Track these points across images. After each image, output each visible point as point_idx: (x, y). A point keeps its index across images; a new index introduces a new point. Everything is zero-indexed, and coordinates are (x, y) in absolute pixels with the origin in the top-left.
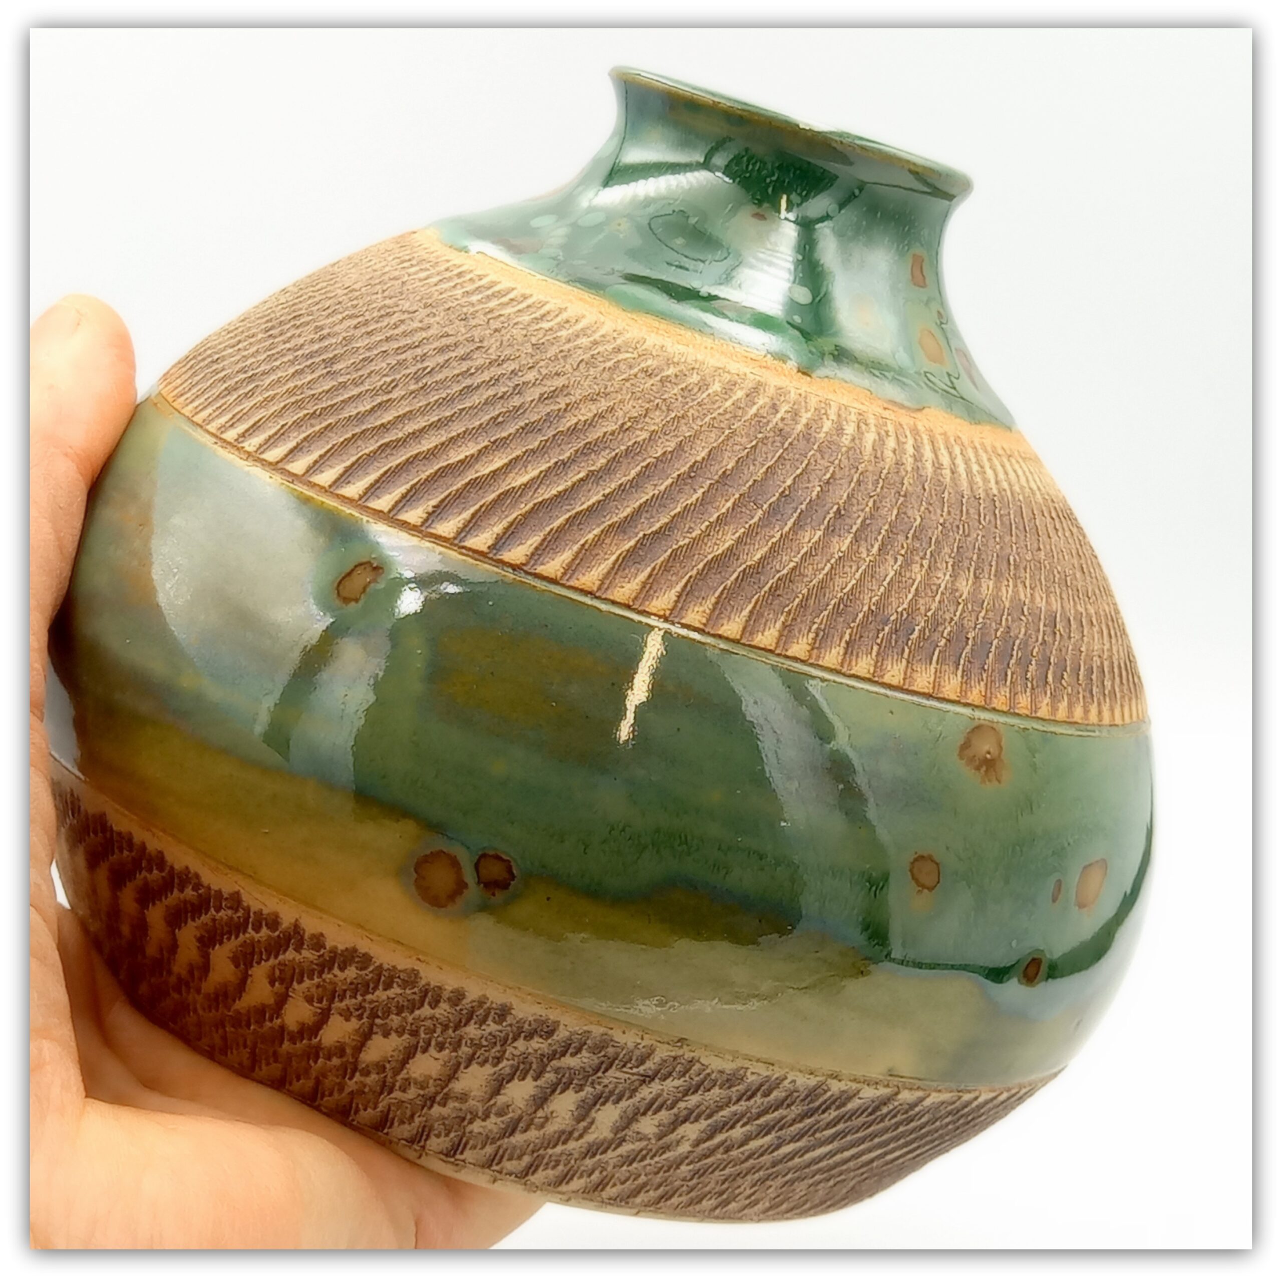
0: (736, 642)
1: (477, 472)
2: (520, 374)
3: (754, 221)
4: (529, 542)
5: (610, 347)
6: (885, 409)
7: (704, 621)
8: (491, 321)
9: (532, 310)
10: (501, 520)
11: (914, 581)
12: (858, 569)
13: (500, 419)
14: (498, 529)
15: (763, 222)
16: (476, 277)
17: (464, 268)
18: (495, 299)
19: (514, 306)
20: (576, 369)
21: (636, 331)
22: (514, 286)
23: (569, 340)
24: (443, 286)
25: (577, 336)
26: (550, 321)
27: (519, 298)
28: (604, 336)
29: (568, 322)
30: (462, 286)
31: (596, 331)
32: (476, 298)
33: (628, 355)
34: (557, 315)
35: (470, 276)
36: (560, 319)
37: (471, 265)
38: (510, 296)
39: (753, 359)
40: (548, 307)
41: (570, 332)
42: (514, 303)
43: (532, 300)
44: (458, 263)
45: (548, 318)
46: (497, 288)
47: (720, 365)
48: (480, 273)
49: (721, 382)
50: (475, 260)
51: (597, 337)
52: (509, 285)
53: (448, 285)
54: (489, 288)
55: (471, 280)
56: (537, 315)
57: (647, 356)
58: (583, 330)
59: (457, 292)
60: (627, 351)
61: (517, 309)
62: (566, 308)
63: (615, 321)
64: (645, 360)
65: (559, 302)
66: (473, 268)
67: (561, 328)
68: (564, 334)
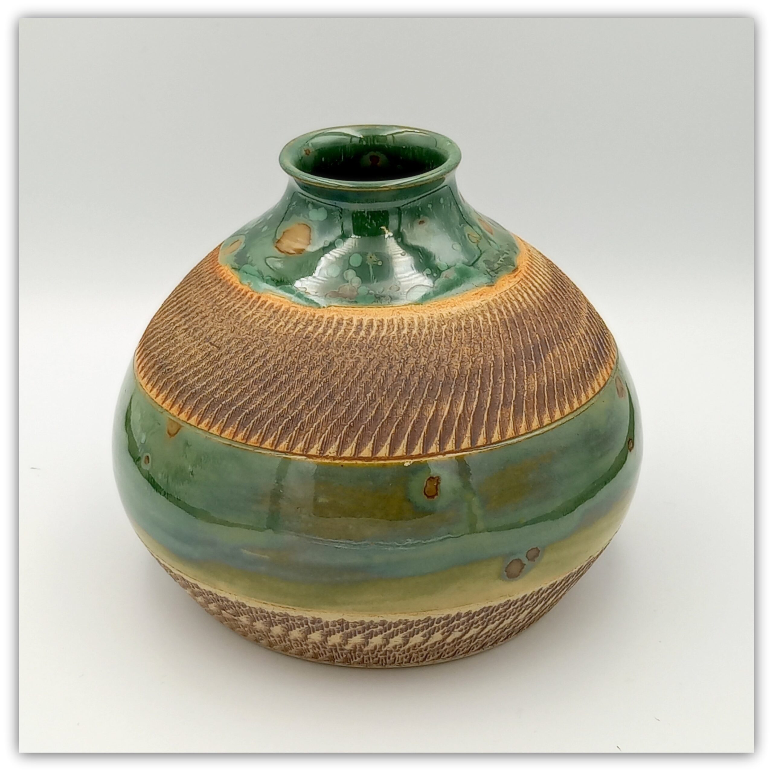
0: (562, 418)
1: (442, 416)
2: (418, 362)
3: (421, 226)
4: (482, 432)
5: (436, 327)
6: (515, 277)
7: (550, 419)
8: (382, 342)
9: (391, 327)
10: (466, 430)
11: (576, 345)
12: (566, 357)
13: (431, 388)
14: (468, 434)
15: (424, 224)
16: (348, 322)
17: (336, 318)
18: (370, 330)
19: (382, 329)
20: (435, 346)
21: (435, 312)
22: (370, 318)
23: (419, 334)
24: (339, 333)
25: (420, 329)
26: (403, 329)
27: (379, 324)
28: (429, 323)
29: (409, 325)
30: (348, 330)
31: (424, 323)
32: (362, 333)
33: (445, 326)
34: (403, 324)
35: (345, 322)
36: (406, 326)
37: (337, 315)
38: (375, 324)
39: (476, 294)
40: (395, 322)
41: (416, 329)
42: (380, 328)
43: (385, 322)
44: (328, 316)
45: (401, 327)
46: (365, 323)
47: (472, 307)
48: (347, 318)
49: (479, 314)
50: (334, 311)
51: (427, 326)
52: (367, 319)
53: (341, 332)
54: (361, 324)
55: (348, 324)
56: (396, 329)
57: (450, 322)
58: (419, 325)
59: (350, 334)
60: (443, 325)
61: (385, 330)
62: (402, 318)
63: (424, 313)
64: (451, 324)
65: (396, 316)
66: (340, 316)
67: (411, 330)
68: (415, 332)
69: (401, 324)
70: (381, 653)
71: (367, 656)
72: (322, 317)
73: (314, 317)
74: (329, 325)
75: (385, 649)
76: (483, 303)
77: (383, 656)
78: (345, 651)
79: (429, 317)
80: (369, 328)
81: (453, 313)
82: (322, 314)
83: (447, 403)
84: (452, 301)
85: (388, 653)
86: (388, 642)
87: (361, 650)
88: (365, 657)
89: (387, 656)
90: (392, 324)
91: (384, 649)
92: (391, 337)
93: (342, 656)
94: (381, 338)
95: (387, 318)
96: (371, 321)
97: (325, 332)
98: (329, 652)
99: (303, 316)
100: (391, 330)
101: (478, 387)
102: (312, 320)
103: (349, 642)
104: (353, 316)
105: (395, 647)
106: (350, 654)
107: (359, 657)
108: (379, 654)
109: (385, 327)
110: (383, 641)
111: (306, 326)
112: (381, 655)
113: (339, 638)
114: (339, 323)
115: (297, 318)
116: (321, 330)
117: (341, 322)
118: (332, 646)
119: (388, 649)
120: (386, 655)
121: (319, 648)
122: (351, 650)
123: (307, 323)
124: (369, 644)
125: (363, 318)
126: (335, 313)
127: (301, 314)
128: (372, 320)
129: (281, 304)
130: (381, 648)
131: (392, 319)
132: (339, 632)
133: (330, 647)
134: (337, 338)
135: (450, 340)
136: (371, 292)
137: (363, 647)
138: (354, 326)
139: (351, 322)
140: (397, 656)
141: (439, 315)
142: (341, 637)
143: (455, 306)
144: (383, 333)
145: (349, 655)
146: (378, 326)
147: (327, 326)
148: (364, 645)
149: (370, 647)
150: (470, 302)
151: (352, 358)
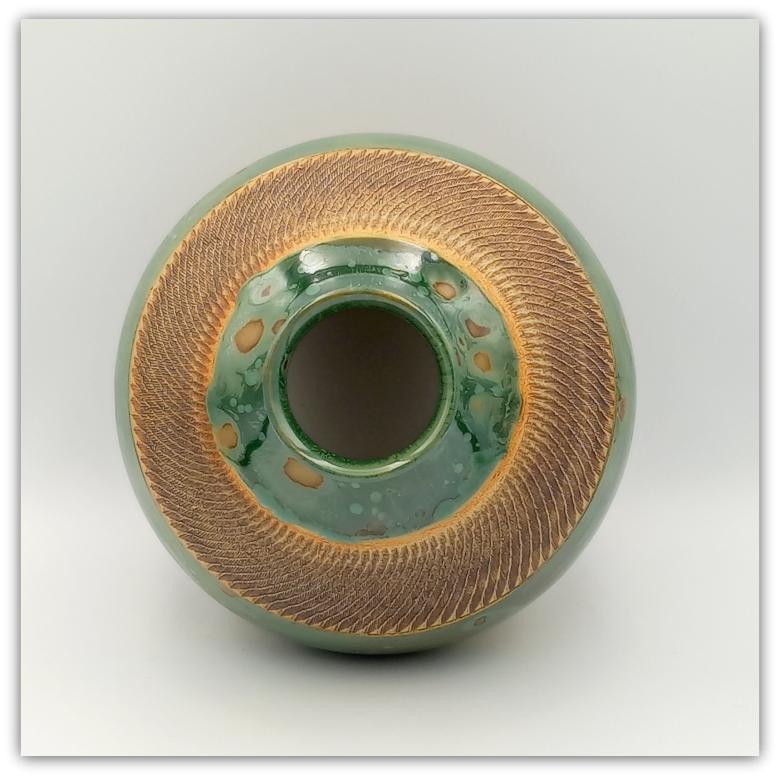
1: (484, 589)
5: (465, 532)
8: (420, 562)
16: (384, 553)
17: (371, 552)
18: (406, 555)
19: (418, 552)
20: (468, 547)
21: (461, 518)
22: (403, 546)
23: (452, 544)
24: (378, 564)
25: (451, 540)
26: (437, 545)
27: (413, 548)
28: (458, 531)
29: (441, 540)
30: (386, 559)
31: (453, 533)
32: (400, 560)
33: (473, 527)
34: (435, 541)
35: (380, 554)
36: (438, 542)
37: (371, 549)
38: (410, 550)
39: (494, 477)
40: (427, 542)
41: (448, 541)
42: (415, 551)
43: (419, 545)
44: (363, 550)
45: (434, 544)
46: (400, 551)
47: (493, 493)
48: (381, 550)
49: (501, 496)
50: (368, 546)
51: (457, 534)
52: (402, 547)
53: (379, 563)
54: (397, 552)
55: (384, 555)
56: (430, 548)
57: (477, 520)
58: (450, 536)
59: (389, 563)
60: (471, 527)
61: (420, 552)
62: (433, 537)
63: (452, 524)
64: (478, 521)
65: (427, 537)
66: (375, 550)
67: (443, 543)
68: (448, 544)
69: (433, 543)
72: (357, 551)
73: (349, 551)
74: (366, 557)
76: (502, 482)
79: (457, 526)
80: (405, 554)
81: (477, 510)
82: (356, 549)
83: (486, 579)
84: (475, 499)
90: (426, 544)
92: (428, 556)
94: (418, 560)
95: (419, 541)
96: (406, 549)
97: (363, 564)
99: (338, 551)
100: (426, 549)
101: (511, 555)
102: (348, 555)
104: (386, 547)
109: (420, 550)
111: (344, 559)
114: (376, 555)
115: (332, 552)
116: (359, 562)
117: (377, 554)
123: (344, 557)
125: (397, 547)
126: (368, 547)
127: (336, 549)
128: (406, 547)
129: (312, 538)
131: (425, 541)
134: (377, 566)
135: (479, 535)
136: (398, 524)
138: (390, 556)
139: (387, 552)
141: (466, 520)
143: (478, 502)
144: (420, 555)
146: (413, 551)
147: (364, 559)
150: (491, 489)
151: (394, 579)
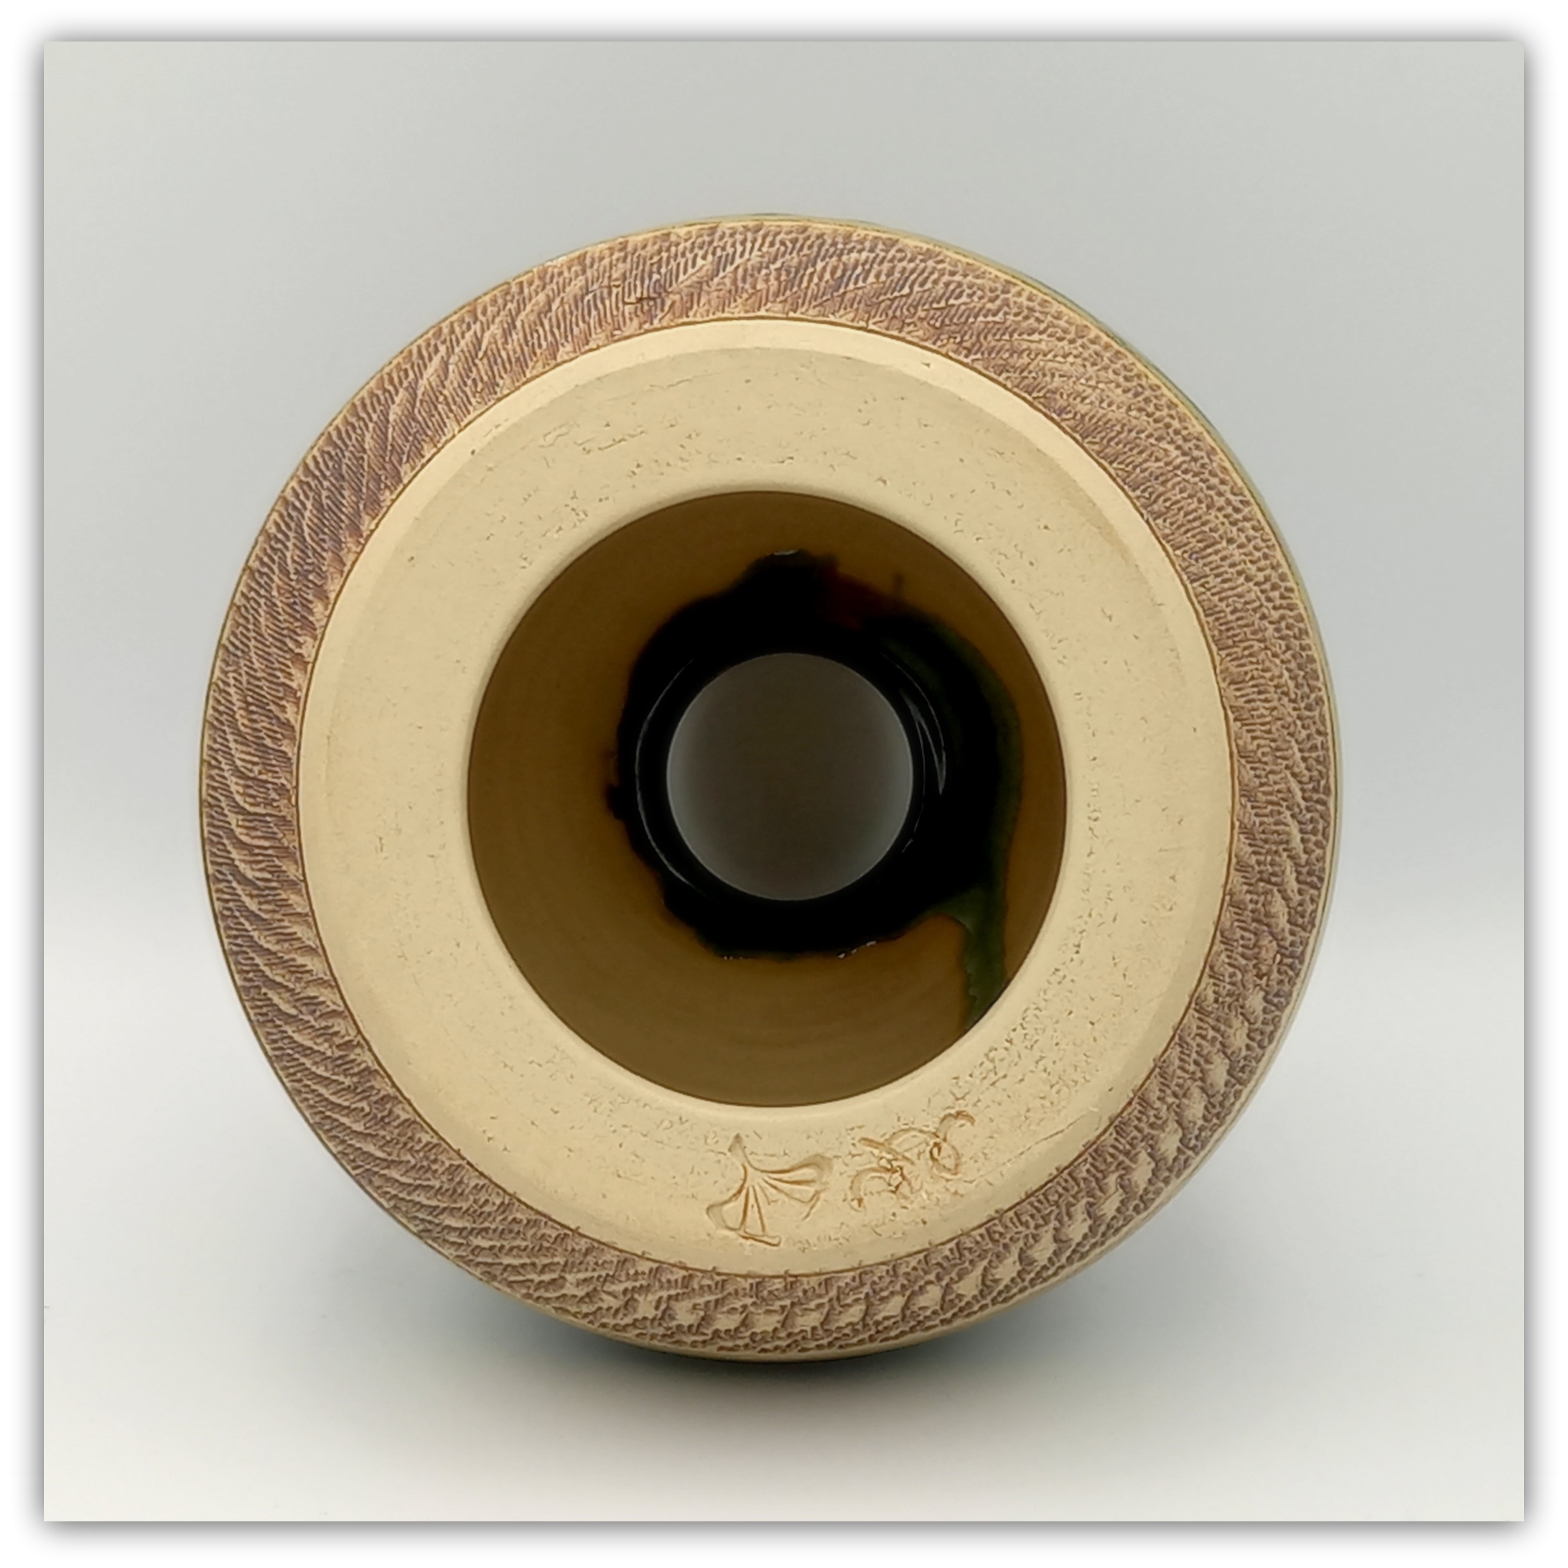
70: (1053, 1217)
71: (1073, 1192)
75: (1051, 1226)
77: (1047, 1212)
78: (1113, 1168)
85: (1041, 1222)
86: (1056, 1239)
87: (1090, 1194)
88: (1076, 1189)
89: (1038, 1216)
91: (1053, 1223)
93: (1112, 1156)
98: (1133, 1139)
103: (1121, 1191)
105: (1036, 1238)
106: (1102, 1171)
107: (1085, 1179)
108: (1057, 1211)
110: (1067, 1235)
112: (1051, 1212)
113: (1139, 1182)
118: (1137, 1154)
119: (1046, 1228)
120: (1043, 1217)
121: (1152, 1126)
122: (1105, 1177)
124: (1085, 1216)
130: (1060, 1221)
132: (1145, 1189)
133: (1138, 1149)
137: (1091, 1200)
140: (1021, 1228)
142: (1137, 1186)
145: (1103, 1167)
148: (1091, 1205)
149: (1079, 1209)
